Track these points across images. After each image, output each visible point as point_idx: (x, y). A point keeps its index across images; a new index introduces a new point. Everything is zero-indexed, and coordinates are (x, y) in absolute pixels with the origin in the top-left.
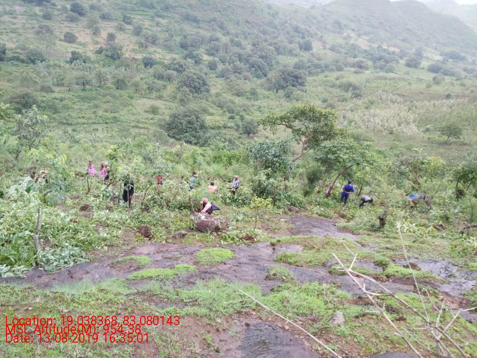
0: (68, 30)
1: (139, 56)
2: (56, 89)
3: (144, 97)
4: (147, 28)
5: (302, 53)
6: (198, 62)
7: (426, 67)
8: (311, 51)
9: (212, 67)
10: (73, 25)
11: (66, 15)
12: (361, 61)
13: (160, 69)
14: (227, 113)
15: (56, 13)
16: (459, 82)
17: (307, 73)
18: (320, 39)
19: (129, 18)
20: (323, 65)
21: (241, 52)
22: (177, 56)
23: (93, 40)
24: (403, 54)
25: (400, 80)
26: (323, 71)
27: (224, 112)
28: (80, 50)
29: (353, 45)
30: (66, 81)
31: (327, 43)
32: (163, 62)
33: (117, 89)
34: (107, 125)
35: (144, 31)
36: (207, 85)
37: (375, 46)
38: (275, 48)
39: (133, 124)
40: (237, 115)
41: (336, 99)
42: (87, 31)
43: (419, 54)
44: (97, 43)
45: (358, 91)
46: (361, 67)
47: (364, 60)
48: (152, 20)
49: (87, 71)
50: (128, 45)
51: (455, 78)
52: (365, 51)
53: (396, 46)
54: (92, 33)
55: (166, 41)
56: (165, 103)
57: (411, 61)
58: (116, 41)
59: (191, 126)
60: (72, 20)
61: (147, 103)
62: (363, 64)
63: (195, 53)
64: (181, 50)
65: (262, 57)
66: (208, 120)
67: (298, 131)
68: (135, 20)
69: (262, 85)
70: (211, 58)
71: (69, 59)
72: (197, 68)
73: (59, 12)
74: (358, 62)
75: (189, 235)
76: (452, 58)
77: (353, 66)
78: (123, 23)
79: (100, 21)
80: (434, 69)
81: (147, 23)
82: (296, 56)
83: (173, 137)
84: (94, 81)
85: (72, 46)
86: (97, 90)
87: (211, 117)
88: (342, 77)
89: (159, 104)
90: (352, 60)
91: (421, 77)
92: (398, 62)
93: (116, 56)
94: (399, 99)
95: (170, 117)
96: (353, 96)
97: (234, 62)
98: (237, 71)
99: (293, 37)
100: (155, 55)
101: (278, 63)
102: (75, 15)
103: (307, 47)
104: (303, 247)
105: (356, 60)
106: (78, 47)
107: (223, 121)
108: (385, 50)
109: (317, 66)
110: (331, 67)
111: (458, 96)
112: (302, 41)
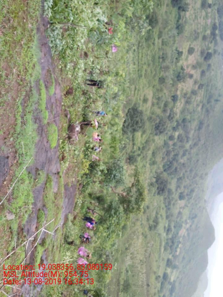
0: (196, 50)
1: (179, 93)
2: (160, 41)
3: (153, 94)
4: (195, 98)
5: (178, 194)
6: (174, 129)
7: (167, 271)
8: (178, 199)
9: (171, 138)
10: (199, 53)
11: (205, 49)
12: (171, 231)
13: (171, 105)
14: (142, 146)
15: (207, 43)
16: (157, 292)
17: (165, 197)
18: (186, 206)
19: (202, 88)
20: (170, 207)
21: (180, 156)
22: (178, 116)
23: (190, 65)
24: (175, 257)
25: (160, 254)
26: (166, 206)
27: (143, 144)
28: (184, 57)
29: (182, 226)
30: (164, 47)
31: (183, 210)
32: (174, 108)
33: (159, 78)
34: (137, 71)
35: (194, 97)
36: (160, 134)
37: (181, 240)
38: (182, 177)
39: (137, 87)
40: (141, 152)
41: (149, 215)
42: (195, 62)
43: (175, 267)
44: (187, 67)
45: (153, 228)
46: (168, 230)
47: (172, 233)
48: (200, 102)
49: (171, 60)
50: (185, 86)
51: (159, 289)
52: (178, 233)
53: (180, 253)
54: (194, 65)
55: (188, 110)
56: (150, 108)
57: (171, 262)
58: (188, 79)
59: (135, 123)
60: (202, 53)
61: (150, 97)
62: (170, 232)
63: (180, 127)
64: (182, 119)
65: (176, 169)
66: (138, 134)
67: (129, 190)
68: (200, 91)
69: (159, 168)
70: (176, 136)
71: (178, 49)
72: (171, 128)
73: (207, 45)
74: (171, 228)
75: (67, 120)
76: (171, 288)
77: (169, 226)
78: (199, 84)
79: (201, 70)
80: (165, 276)
81: (199, 99)
82: (176, 190)
83: (128, 112)
84: (164, 64)
85: (186, 52)
86: (159, 65)
87: (140, 136)
88: (162, 219)
89: (149, 103)
90: (172, 225)
91: (160, 268)
92: (170, 254)
93: (179, 78)
94: (147, 255)
95: (141, 111)
96: (150, 225)
97: (173, 151)
98: (168, 153)
99: (188, 188)
100: (179, 102)
101: (172, 178)
102: (205, 55)
103: (181, 197)
104: (56, 192)
105: (173, 228)
106: (186, 55)
107: (138, 143)
108: (178, 246)
109: (169, 203)
110: (169, 212)
111: (148, 291)
112: (185, 194)
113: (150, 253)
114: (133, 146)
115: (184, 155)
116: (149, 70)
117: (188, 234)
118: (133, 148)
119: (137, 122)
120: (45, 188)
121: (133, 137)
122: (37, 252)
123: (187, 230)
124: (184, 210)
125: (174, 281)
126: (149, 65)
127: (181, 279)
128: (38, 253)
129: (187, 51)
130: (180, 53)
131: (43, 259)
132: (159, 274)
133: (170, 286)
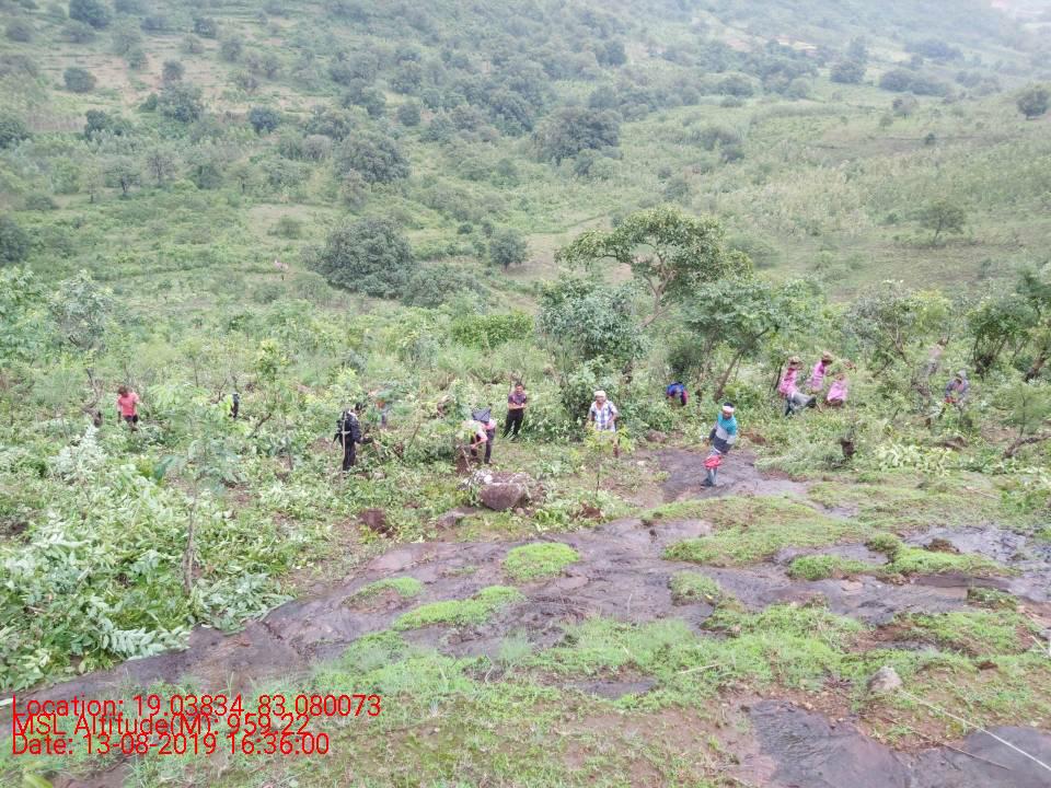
0: (72, 63)
1: (241, 109)
2: (63, 201)
3: (263, 202)
4: (250, 44)
5: (604, 72)
6: (375, 110)
7: (877, 80)
8: (623, 66)
9: (409, 118)
10: (82, 50)
11: (61, 28)
12: (736, 79)
13: (291, 134)
14: (454, 221)
15: (38, 24)
16: (949, 108)
17: (621, 115)
18: (642, 36)
19: (209, 23)
20: (653, 95)
21: (469, 78)
22: (327, 102)
23: (132, 81)
24: (824, 56)
25: (822, 112)
26: (654, 109)
27: (447, 218)
28: (105, 107)
29: (714, 43)
30: (82, 183)
31: (656, 45)
32: (298, 119)
33: (201, 187)
34: (190, 273)
35: (247, 50)
36: (402, 161)
37: (761, 41)
38: (544, 63)
39: (247, 265)
40: (476, 222)
41: (690, 168)
42: (118, 62)
43: (859, 52)
44: (142, 87)
45: (735, 147)
46: (736, 91)
47: (741, 75)
48: (262, 24)
49: (127, 154)
50: (212, 87)
51: (940, 99)
52: (742, 55)
53: (808, 38)
54: (128, 64)
55: (299, 69)
56: (313, 210)
57: (842, 69)
58: (185, 79)
59: (376, 258)
60: (78, 38)
61: (272, 214)
62: (739, 85)
63: (366, 90)
64: (335, 86)
65: (516, 87)
66: (414, 240)
67: (644, 268)
68: (222, 27)
69: (523, 151)
70: (403, 100)
71: (82, 131)
72: (375, 124)
73: (45, 23)
74: (728, 82)
75: (470, 518)
76: (930, 56)
77: (719, 90)
78: (196, 36)
79: (144, 36)
80: (893, 83)
81: (250, 32)
82: (592, 77)
83: (341, 286)
84: (146, 174)
85: (86, 101)
86: (153, 194)
87: (420, 233)
88: (698, 117)
89: (298, 213)
90: (715, 78)
91: (867, 104)
92: (815, 75)
93: (188, 113)
94: (826, 156)
95: (329, 241)
96: (726, 158)
97: (455, 104)
98: (465, 123)
99: (581, 37)
100: (275, 102)
101: (553, 97)
102: (84, 26)
103: (614, 57)
104: (711, 524)
105: (724, 76)
106: (98, 100)
107: (446, 239)
108: (784, 50)
109: (641, 98)
110: (671, 96)
111: (950, 139)
112: (601, 44)
113: (819, 146)
114: (461, 253)
115: (463, 64)
116: (178, 230)
117: (740, 16)
118: (467, 253)
119: (373, 250)
120: (712, 561)
121: (427, 258)
122: (919, 566)
123: (725, 21)
124: (658, 40)
125: (907, 50)
126: (158, 232)
127: (898, 24)
128: (920, 562)
129: (82, 97)
130: (96, 122)
131: (930, 541)
132: (889, 105)
133: (927, 60)
